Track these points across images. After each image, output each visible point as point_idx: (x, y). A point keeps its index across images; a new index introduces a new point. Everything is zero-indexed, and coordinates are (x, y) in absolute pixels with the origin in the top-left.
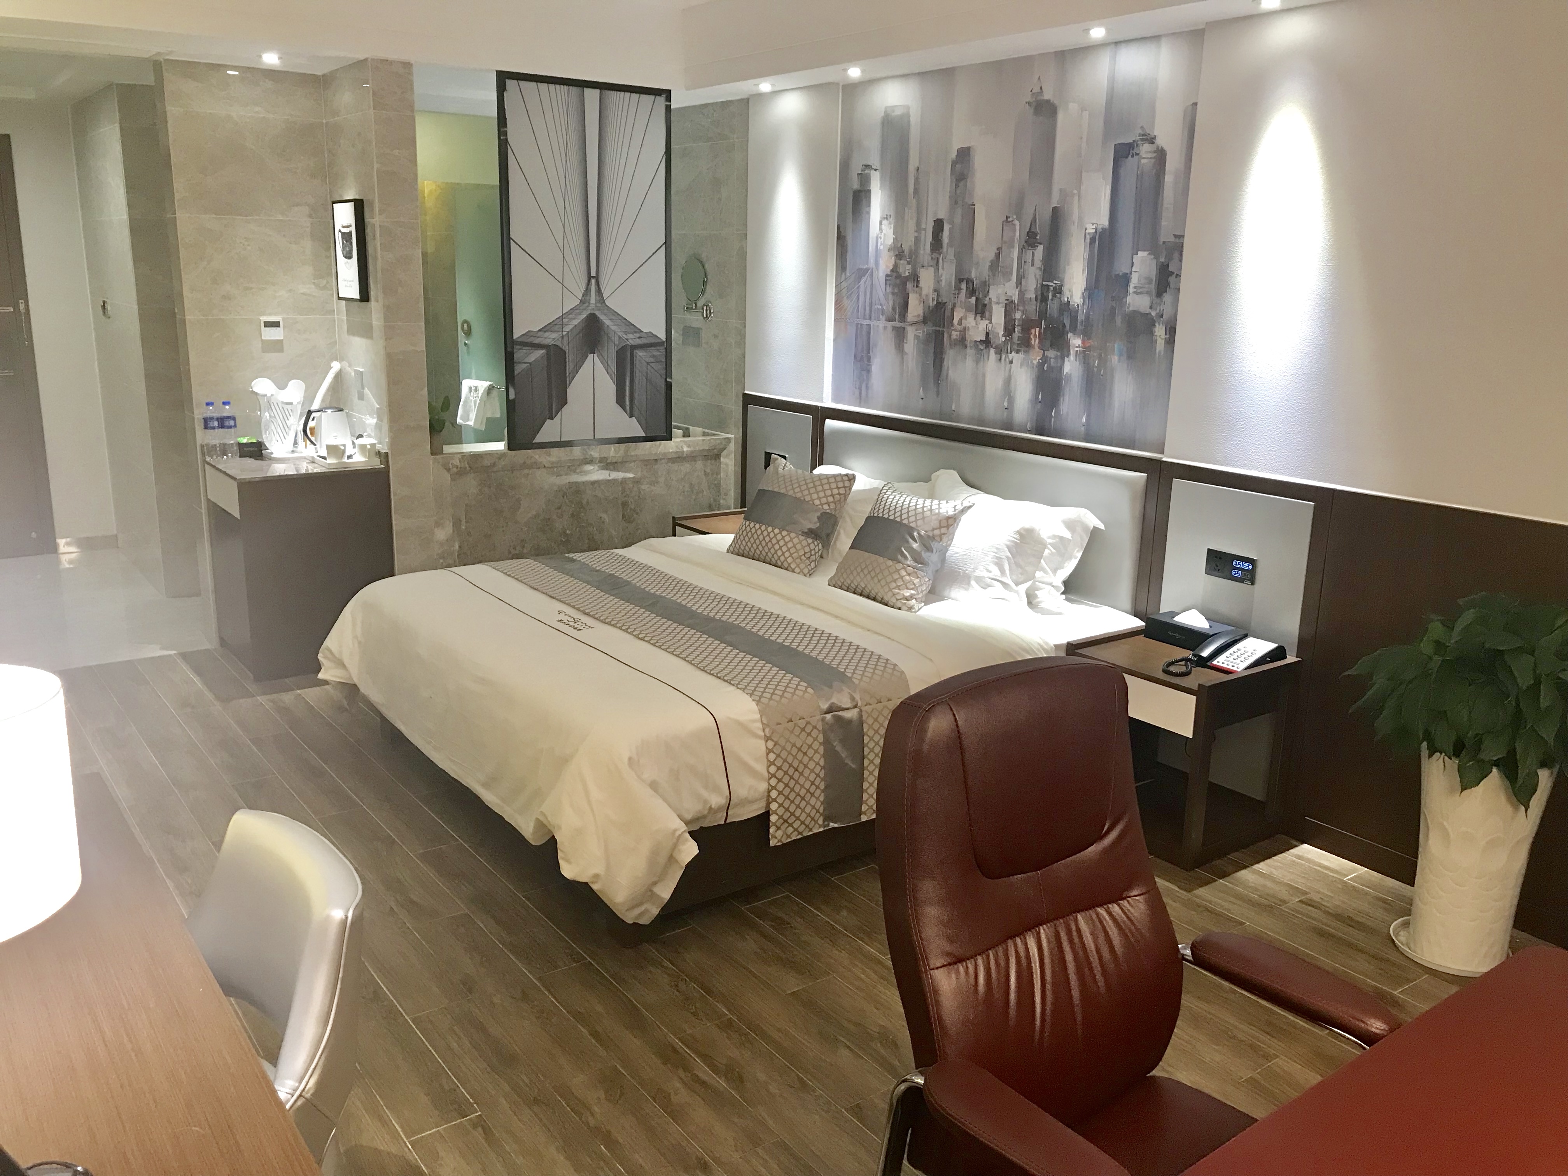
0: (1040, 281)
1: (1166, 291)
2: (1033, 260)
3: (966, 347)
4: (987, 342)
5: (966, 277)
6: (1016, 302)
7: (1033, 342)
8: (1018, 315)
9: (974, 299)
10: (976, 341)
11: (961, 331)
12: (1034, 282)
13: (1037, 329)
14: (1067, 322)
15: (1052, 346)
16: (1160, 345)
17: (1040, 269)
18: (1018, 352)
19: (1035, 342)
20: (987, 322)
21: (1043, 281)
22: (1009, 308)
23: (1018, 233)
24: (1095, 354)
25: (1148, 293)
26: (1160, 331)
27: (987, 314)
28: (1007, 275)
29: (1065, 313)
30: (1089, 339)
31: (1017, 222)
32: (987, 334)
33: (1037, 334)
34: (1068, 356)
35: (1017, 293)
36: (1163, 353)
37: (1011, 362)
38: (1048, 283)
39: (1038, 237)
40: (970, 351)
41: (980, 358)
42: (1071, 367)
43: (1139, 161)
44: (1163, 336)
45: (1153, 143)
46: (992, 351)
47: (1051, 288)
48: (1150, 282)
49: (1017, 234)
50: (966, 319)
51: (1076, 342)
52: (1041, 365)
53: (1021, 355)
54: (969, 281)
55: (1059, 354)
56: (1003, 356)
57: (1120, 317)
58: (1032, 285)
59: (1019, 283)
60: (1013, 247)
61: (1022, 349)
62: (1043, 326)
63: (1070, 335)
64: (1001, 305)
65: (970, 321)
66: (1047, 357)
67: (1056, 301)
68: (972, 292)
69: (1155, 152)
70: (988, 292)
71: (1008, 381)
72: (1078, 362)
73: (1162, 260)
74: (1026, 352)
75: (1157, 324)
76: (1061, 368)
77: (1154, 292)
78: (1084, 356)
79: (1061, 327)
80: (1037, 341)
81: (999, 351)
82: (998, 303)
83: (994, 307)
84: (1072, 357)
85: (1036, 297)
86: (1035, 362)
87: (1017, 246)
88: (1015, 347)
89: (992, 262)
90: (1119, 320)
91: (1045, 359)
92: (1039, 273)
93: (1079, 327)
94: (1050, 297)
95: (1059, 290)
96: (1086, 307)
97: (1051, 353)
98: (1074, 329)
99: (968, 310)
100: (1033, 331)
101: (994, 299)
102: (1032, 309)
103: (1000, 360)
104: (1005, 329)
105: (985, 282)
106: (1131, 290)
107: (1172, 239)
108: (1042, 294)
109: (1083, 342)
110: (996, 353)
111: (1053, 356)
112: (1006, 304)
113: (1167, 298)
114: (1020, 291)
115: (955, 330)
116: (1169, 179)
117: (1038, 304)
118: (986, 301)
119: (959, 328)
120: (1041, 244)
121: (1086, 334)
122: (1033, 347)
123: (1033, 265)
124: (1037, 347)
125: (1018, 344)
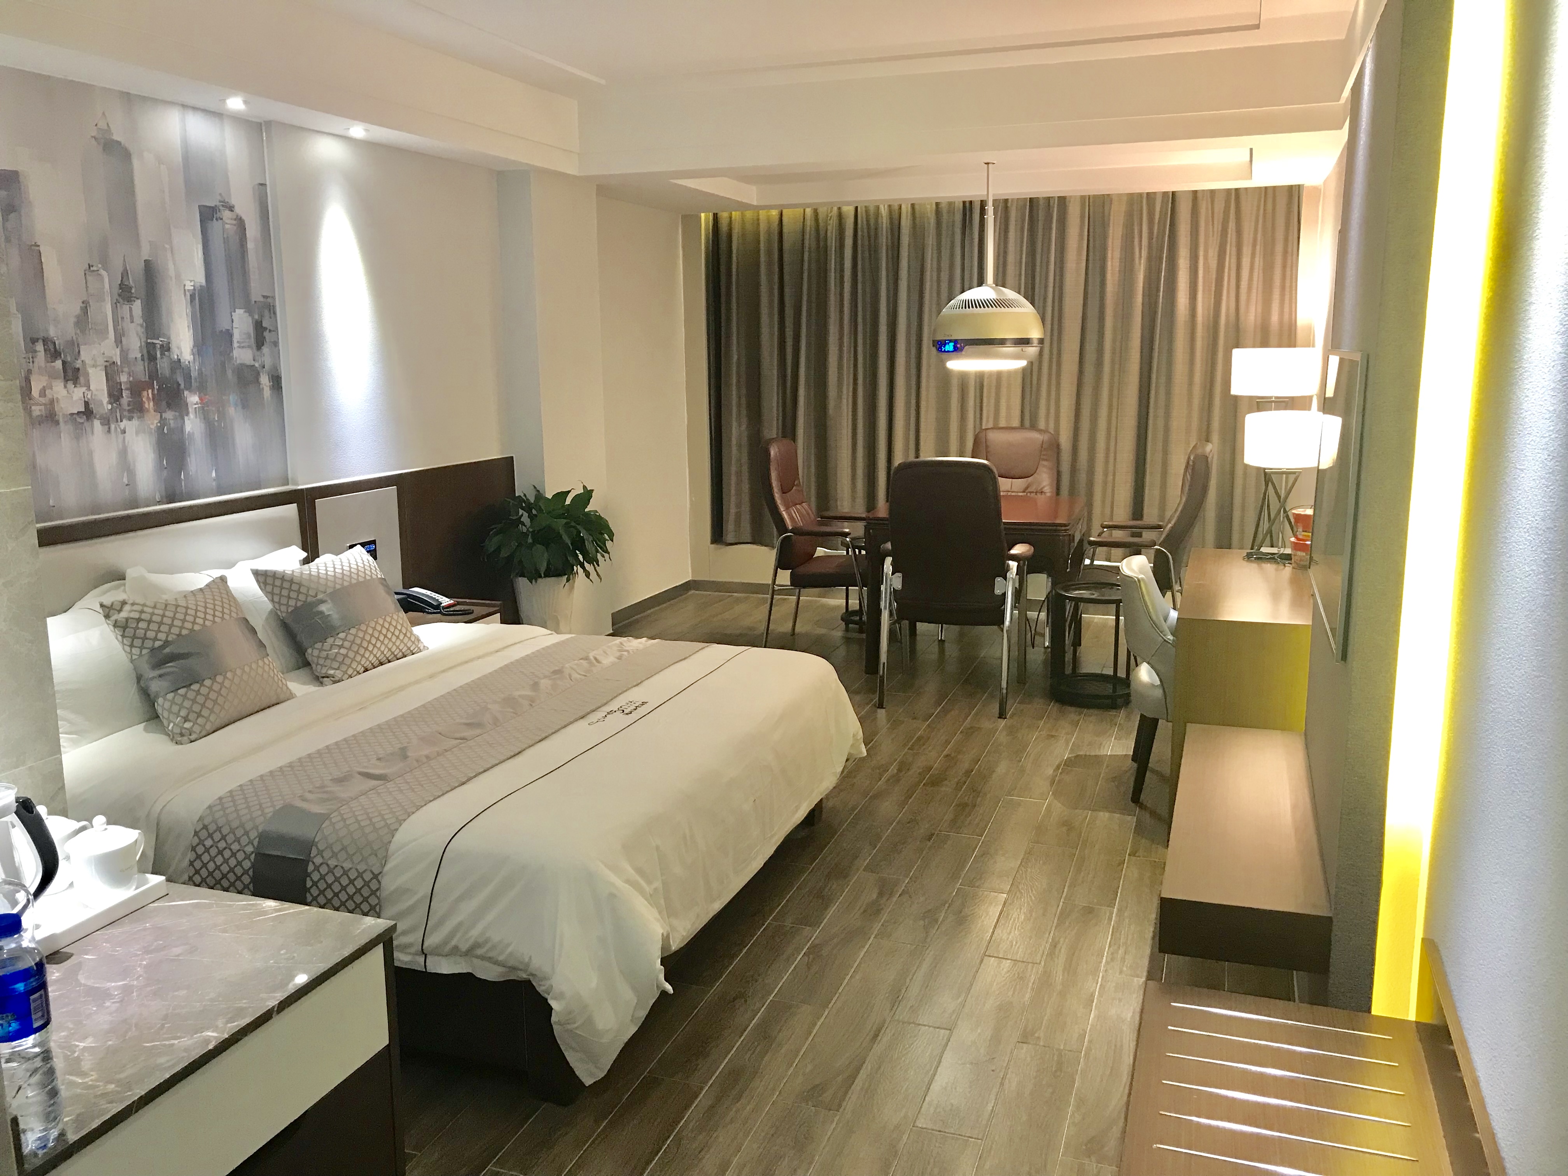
0: (143, 340)
1: (263, 345)
2: (131, 316)
3: (57, 423)
4: (88, 412)
5: (42, 335)
6: (119, 363)
7: (146, 406)
8: (124, 378)
9: (58, 364)
10: (72, 414)
11: (45, 404)
12: (137, 339)
13: (150, 391)
14: (181, 380)
15: (169, 406)
16: (267, 392)
17: (142, 326)
18: (130, 419)
19: (149, 405)
20: (84, 389)
21: (147, 338)
22: (111, 370)
23: (107, 283)
24: (214, 409)
25: (249, 347)
26: (265, 380)
27: (82, 380)
28: (102, 333)
29: (178, 371)
30: (205, 395)
31: (103, 273)
32: (87, 404)
33: (150, 395)
34: (188, 414)
35: (118, 351)
36: (270, 399)
37: (124, 432)
38: (155, 341)
39: (133, 291)
40: (65, 429)
41: (79, 432)
42: (192, 425)
43: (223, 226)
44: (268, 384)
45: (232, 211)
46: (97, 423)
47: (159, 346)
48: (249, 337)
49: (107, 286)
50: (51, 389)
51: (193, 399)
52: (160, 429)
53: (135, 422)
54: (45, 341)
55: (177, 414)
56: (113, 426)
57: (231, 371)
58: (135, 343)
59: (118, 341)
60: (104, 300)
61: (135, 415)
62: (156, 387)
63: (186, 393)
64: (99, 368)
65: (59, 389)
66: (166, 419)
67: (165, 359)
68: (54, 353)
69: (235, 220)
70: (79, 352)
71: (124, 453)
72: (198, 420)
73: (256, 317)
74: (139, 418)
75: (261, 374)
76: (182, 429)
77: (254, 346)
78: (204, 411)
79: (175, 386)
80: (151, 404)
81: (106, 422)
82: (95, 366)
83: (91, 371)
84: (192, 416)
85: (142, 355)
86: (152, 427)
87: (108, 299)
88: (126, 413)
89: (78, 317)
90: (229, 373)
91: (163, 422)
92: (141, 330)
93: (194, 384)
94: (159, 355)
95: (166, 348)
96: (197, 363)
97: (169, 415)
98: (189, 387)
99: (53, 376)
100: (145, 393)
101: (88, 362)
102: (141, 371)
103: (109, 431)
104: (110, 395)
105: (73, 340)
106: (235, 345)
107: (262, 299)
108: (148, 352)
109: (201, 399)
110: (102, 424)
111: (171, 417)
112: (106, 367)
113: (265, 349)
114: (122, 351)
115: (37, 404)
116: (250, 245)
117: (146, 364)
118: (78, 364)
119: (42, 400)
120: (138, 299)
121: (202, 389)
122: (148, 411)
123: (132, 322)
124: (152, 411)
125: (129, 411)
